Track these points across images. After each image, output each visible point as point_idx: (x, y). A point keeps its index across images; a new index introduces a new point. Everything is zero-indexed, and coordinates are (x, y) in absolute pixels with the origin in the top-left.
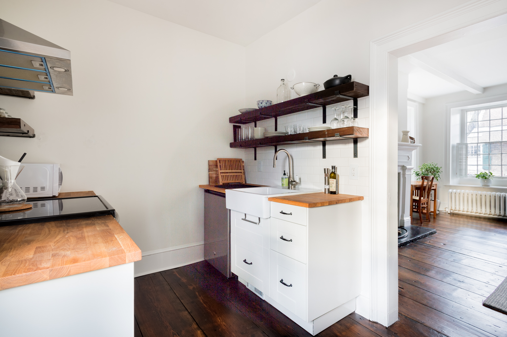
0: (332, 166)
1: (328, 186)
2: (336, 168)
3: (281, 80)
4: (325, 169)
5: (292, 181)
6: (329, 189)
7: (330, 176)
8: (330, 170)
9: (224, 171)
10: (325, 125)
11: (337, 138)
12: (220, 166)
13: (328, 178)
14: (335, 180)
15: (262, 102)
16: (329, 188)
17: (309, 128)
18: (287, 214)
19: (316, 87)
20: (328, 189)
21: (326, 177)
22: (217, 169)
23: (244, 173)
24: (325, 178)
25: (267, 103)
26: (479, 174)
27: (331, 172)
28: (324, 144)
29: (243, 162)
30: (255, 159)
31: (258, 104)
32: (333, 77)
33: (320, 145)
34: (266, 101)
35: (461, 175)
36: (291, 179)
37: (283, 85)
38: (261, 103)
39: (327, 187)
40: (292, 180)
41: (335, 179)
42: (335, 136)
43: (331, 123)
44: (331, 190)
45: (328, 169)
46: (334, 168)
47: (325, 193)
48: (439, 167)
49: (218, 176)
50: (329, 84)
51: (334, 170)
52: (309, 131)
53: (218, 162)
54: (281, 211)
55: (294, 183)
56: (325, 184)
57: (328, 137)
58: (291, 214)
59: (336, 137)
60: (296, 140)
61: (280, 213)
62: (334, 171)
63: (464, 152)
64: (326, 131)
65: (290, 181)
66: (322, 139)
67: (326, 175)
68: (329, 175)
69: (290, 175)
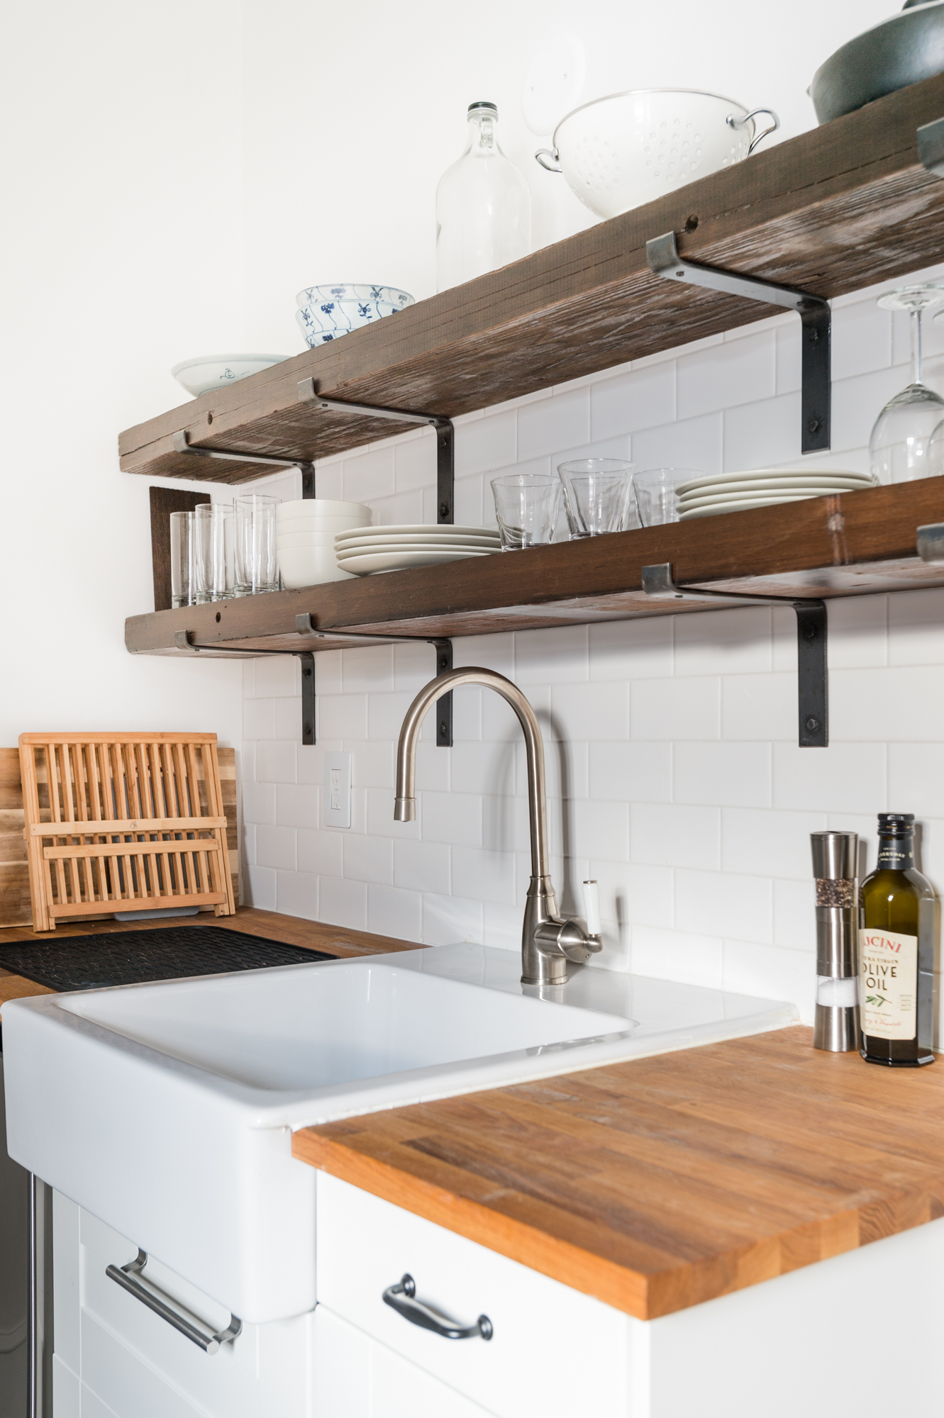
0: (882, 817)
1: (849, 985)
2: (920, 827)
3: (475, 106)
4: (818, 841)
5: (552, 927)
6: (852, 1016)
7: (862, 903)
8: (864, 845)
9: (70, 828)
10: (819, 461)
11: (932, 564)
12: (42, 789)
13: (847, 914)
14: (909, 943)
15: (330, 298)
16: (851, 1004)
17: (680, 492)
19: (742, 135)
20: (849, 1010)
21: (833, 911)
22: (19, 813)
23: (234, 837)
24: (822, 913)
25: (372, 306)
27: (872, 866)
28: (812, 626)
29: (226, 755)
30: (309, 736)
31: (306, 317)
33: (773, 635)
34: (366, 297)
36: (545, 903)
37: (485, 150)
38: (327, 309)
39: (839, 995)
40: (554, 911)
41: (909, 927)
42: (912, 552)
43: (881, 435)
44: (873, 1027)
45: (843, 842)
46: (899, 837)
47: (823, 1040)
49: (27, 867)
51: (904, 849)
52: (681, 510)
53: (28, 757)
55: (571, 940)
56: (823, 968)
57: (855, 561)
59: (927, 558)
60: (572, 596)
62: (905, 863)
64: (831, 505)
66: (793, 581)
67: (827, 893)
68: (851, 891)
69: (534, 876)
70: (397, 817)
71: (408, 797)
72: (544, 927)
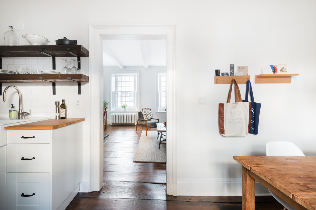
0: (62, 100)
3: (9, 26)
4: (56, 102)
5: (23, 113)
6: (59, 116)
10: (54, 70)
11: (69, 80)
13: (59, 108)
17: (41, 71)
18: (30, 138)
19: (47, 41)
24: (56, 108)
26: (122, 105)
27: (61, 104)
28: (54, 85)
32: (63, 38)
33: (50, 85)
35: (116, 106)
36: (21, 111)
37: (12, 31)
39: (58, 115)
41: (65, 108)
42: (66, 79)
43: (63, 70)
44: (61, 116)
45: (58, 102)
46: (64, 101)
47: (56, 118)
48: (107, 103)
50: (61, 42)
52: (42, 73)
54: (21, 137)
55: (26, 114)
56: (56, 112)
57: (61, 79)
58: (34, 137)
60: (29, 79)
61: (21, 138)
62: (64, 103)
63: (117, 95)
64: (59, 75)
65: (21, 112)
66: (52, 80)
67: (57, 106)
68: (59, 106)
69: (20, 108)
70: (3, 101)
71: (5, 99)
72: (21, 113)
